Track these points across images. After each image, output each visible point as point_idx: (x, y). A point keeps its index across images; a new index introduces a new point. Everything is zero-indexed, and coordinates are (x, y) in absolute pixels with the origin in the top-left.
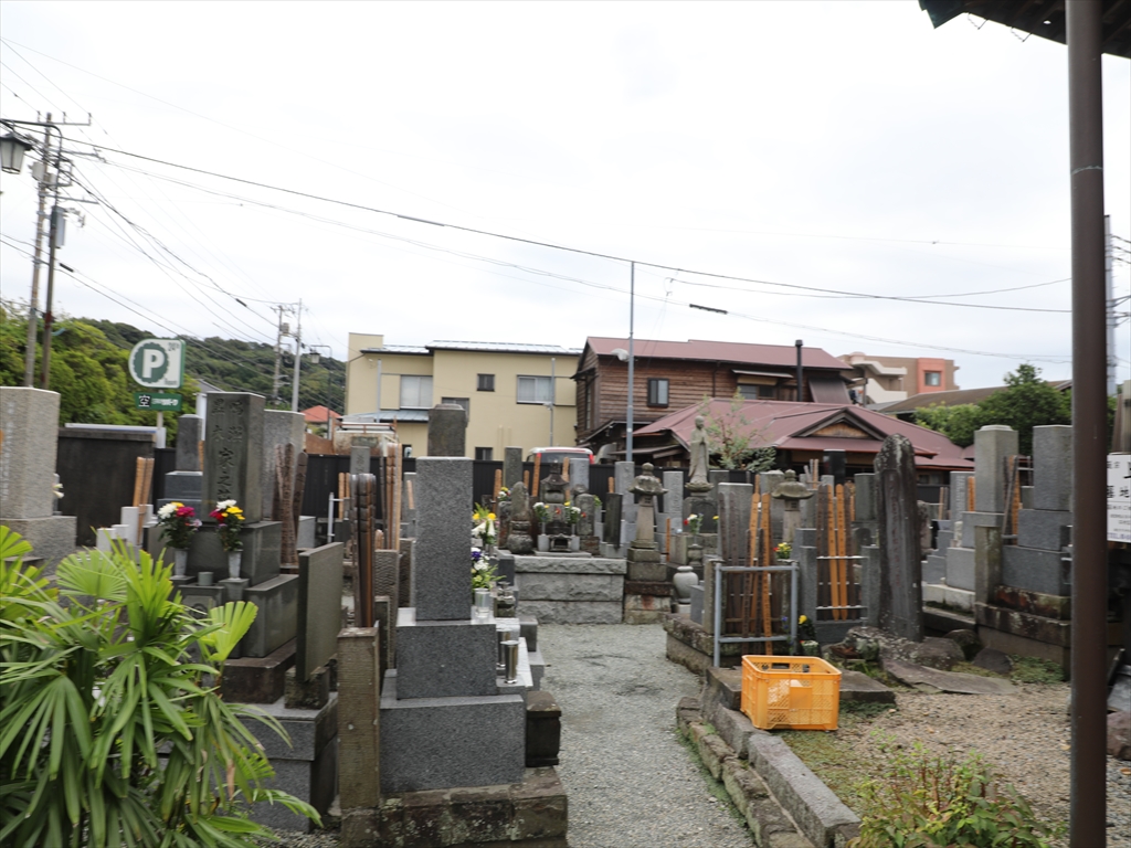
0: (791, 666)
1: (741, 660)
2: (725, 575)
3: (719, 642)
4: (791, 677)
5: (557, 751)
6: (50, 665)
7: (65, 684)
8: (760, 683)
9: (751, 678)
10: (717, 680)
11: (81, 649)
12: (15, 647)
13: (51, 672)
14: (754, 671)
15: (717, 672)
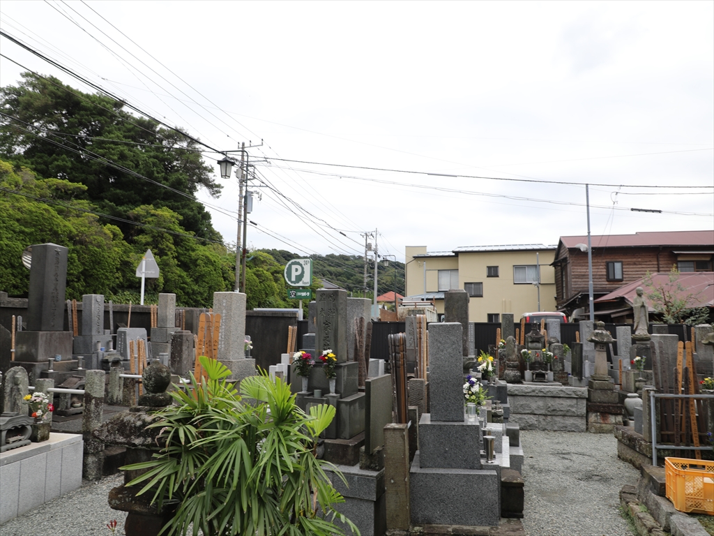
0: (706, 468)
1: (664, 460)
2: (657, 400)
3: (656, 448)
4: (704, 476)
5: (523, 509)
6: (236, 432)
7: (241, 442)
8: (678, 476)
9: (671, 474)
10: (648, 474)
11: (250, 425)
12: (222, 422)
13: (236, 435)
14: (673, 468)
15: (648, 468)
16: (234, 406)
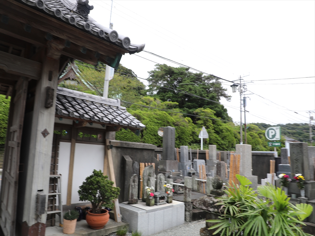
16: (255, 200)
